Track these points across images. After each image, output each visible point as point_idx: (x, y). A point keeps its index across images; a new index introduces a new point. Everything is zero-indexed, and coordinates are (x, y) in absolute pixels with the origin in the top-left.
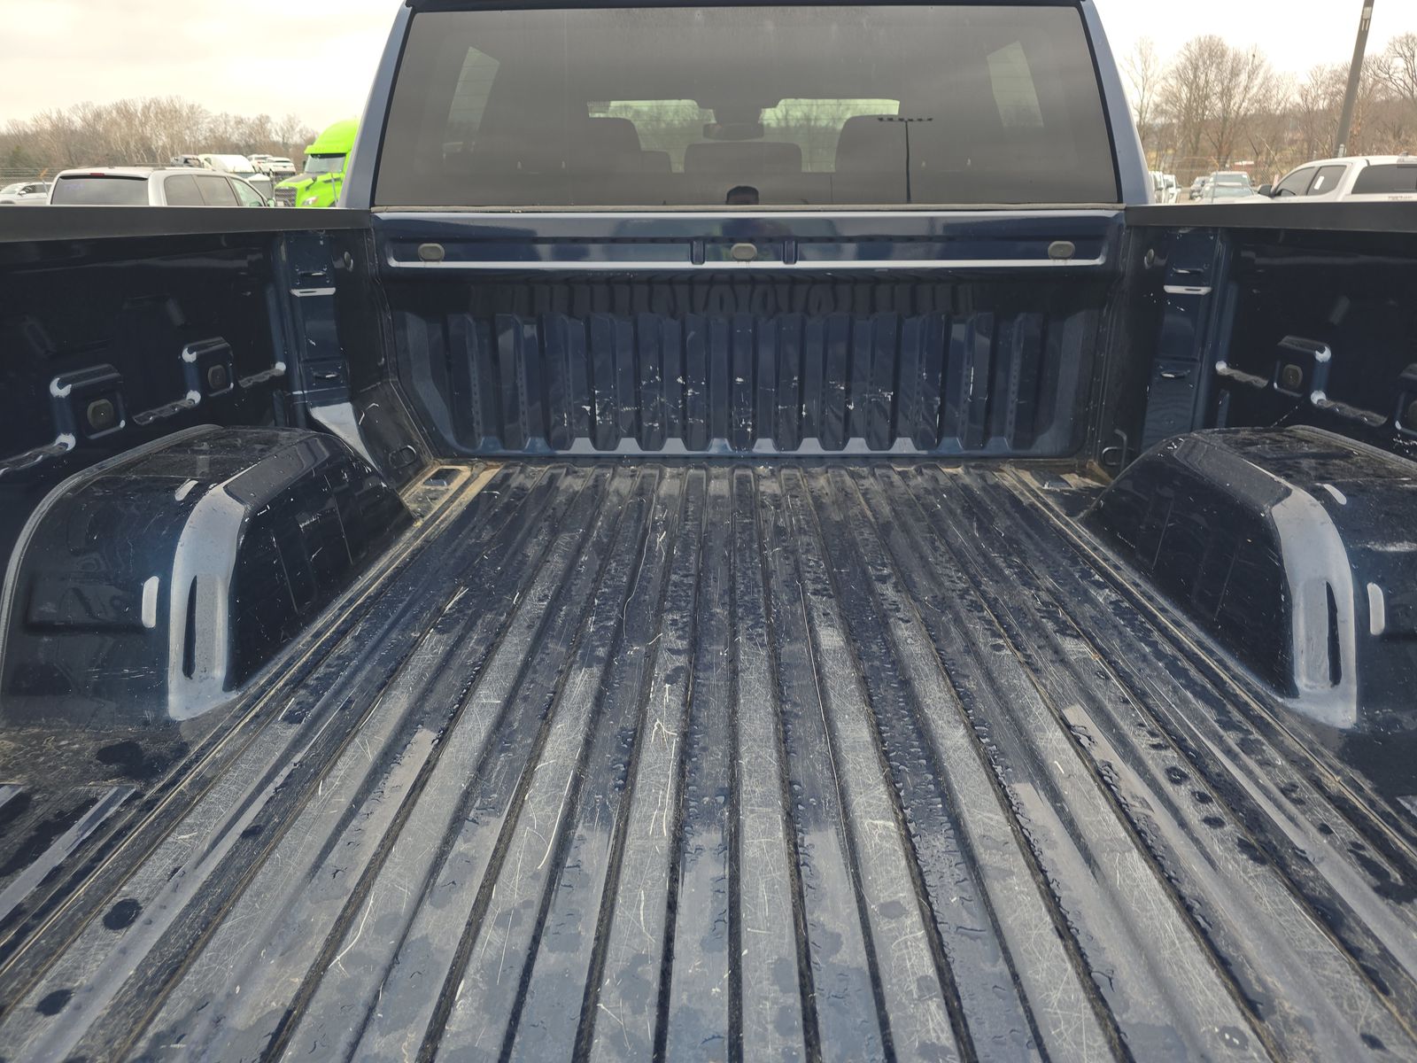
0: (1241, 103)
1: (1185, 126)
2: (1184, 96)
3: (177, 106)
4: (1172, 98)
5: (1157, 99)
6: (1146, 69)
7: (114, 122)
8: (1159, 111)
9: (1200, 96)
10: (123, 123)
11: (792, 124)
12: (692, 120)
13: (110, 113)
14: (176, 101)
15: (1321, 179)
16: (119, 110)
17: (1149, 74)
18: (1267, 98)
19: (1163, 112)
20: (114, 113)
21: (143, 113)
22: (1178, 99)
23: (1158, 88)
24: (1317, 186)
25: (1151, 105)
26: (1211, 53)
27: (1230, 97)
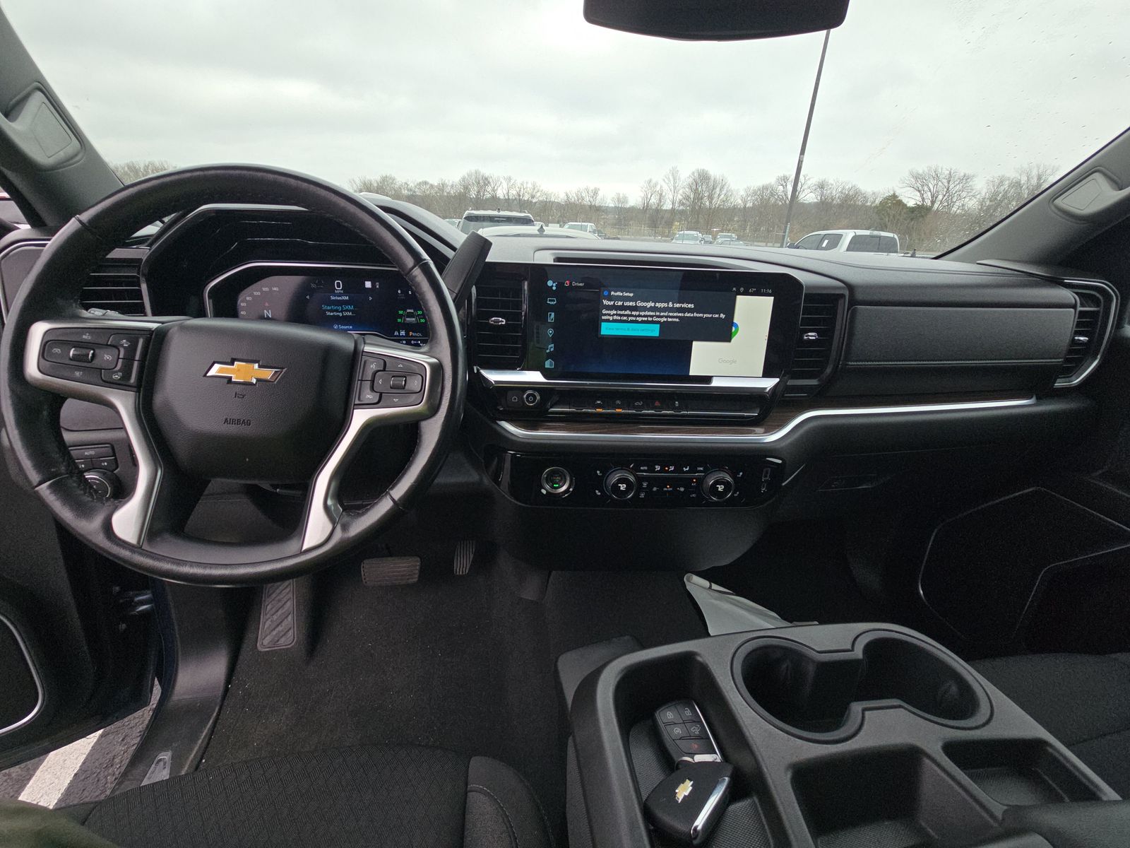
0: (717, 202)
1: (692, 211)
2: (692, 196)
3: (166, 166)
4: (687, 198)
5: (680, 197)
6: (675, 183)
7: (126, 173)
8: (681, 203)
9: (698, 197)
10: (132, 174)
11: (510, 197)
12: (461, 192)
13: (123, 168)
14: (164, 163)
15: (826, 241)
16: (129, 167)
17: (676, 185)
18: (727, 201)
19: (683, 204)
20: (126, 168)
21: (145, 170)
22: (689, 197)
23: (681, 192)
24: (824, 245)
25: (678, 200)
26: (703, 177)
27: (712, 199)
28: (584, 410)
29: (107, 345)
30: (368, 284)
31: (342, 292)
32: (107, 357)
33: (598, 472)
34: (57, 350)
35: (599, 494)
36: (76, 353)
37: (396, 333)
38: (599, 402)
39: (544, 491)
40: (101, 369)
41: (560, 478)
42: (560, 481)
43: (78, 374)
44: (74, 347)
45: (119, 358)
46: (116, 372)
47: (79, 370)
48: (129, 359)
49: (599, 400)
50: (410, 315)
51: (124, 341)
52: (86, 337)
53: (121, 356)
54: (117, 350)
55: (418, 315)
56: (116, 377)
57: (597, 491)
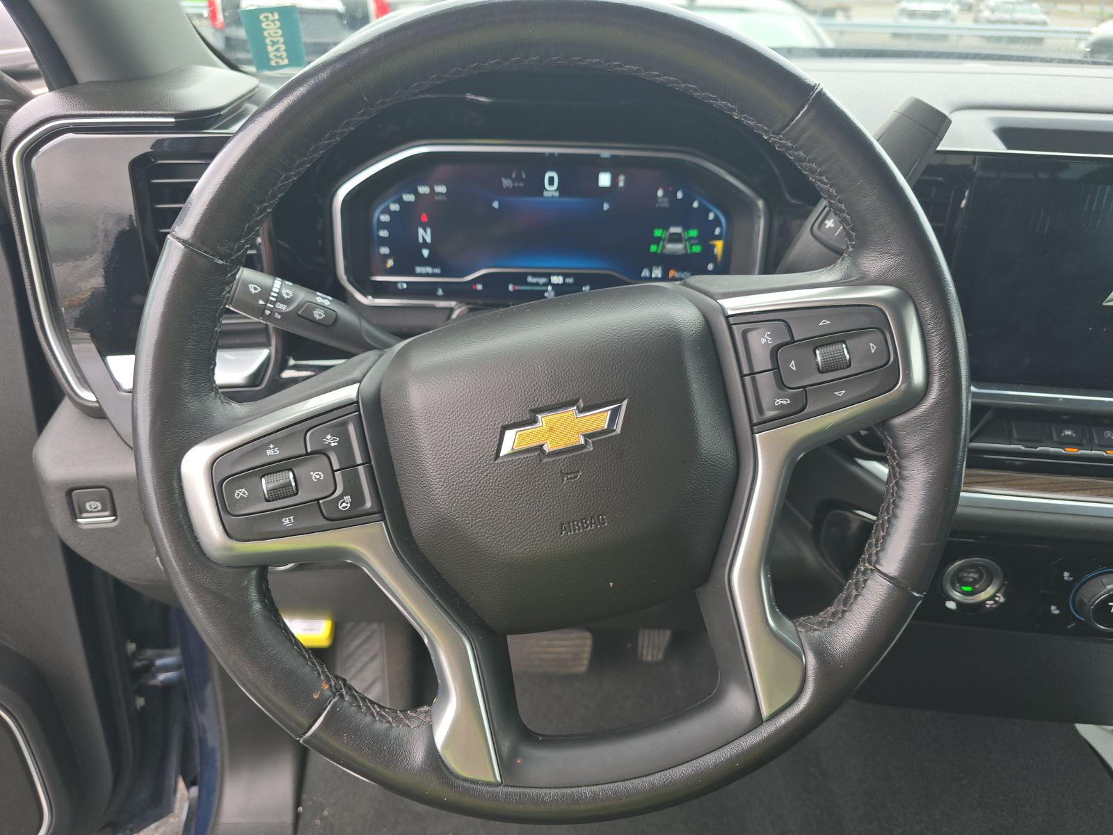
28: (1039, 449)
29: (307, 454)
30: (605, 180)
31: (557, 194)
32: (316, 476)
33: (1066, 574)
34: (241, 493)
35: (1057, 612)
36: (271, 486)
37: (645, 273)
38: (1068, 433)
39: (951, 605)
40: (318, 500)
41: (976, 576)
42: (975, 581)
43: (288, 521)
44: (263, 476)
45: (334, 471)
46: (341, 497)
47: (286, 515)
48: (349, 467)
49: (1068, 429)
50: (675, 238)
51: (329, 437)
52: (272, 453)
53: (336, 466)
54: (324, 458)
55: (690, 239)
56: (345, 504)
57: (1053, 608)
